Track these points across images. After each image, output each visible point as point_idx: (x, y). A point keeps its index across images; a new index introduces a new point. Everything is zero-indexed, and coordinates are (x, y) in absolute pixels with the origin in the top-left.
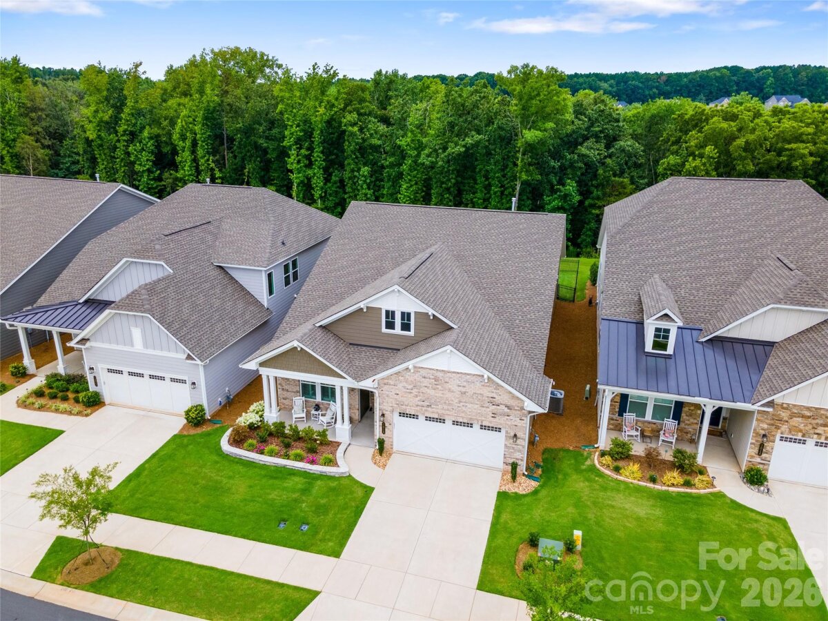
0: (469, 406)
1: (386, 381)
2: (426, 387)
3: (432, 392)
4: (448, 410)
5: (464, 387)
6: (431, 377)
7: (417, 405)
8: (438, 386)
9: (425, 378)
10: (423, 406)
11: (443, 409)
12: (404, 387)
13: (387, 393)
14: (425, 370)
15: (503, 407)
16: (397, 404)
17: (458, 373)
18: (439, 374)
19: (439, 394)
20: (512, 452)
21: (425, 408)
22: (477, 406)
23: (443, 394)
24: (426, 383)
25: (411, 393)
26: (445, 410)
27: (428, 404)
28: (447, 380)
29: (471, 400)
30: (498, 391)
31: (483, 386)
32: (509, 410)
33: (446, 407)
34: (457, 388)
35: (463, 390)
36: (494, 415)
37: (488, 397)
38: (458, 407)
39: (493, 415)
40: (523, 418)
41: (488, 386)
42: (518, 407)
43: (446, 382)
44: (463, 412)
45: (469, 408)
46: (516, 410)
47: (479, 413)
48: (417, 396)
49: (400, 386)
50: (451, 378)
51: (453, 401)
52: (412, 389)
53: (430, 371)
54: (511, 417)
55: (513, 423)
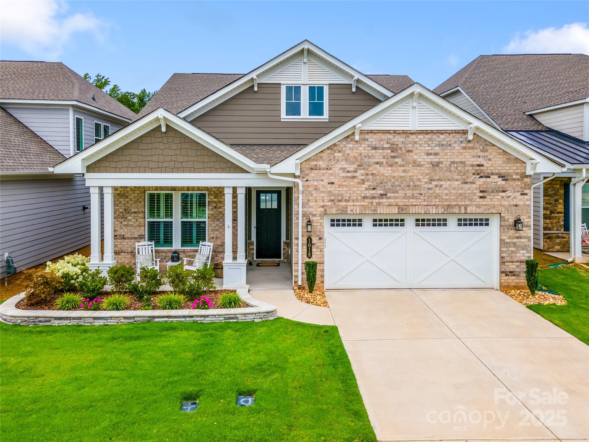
0: (445, 184)
1: (314, 163)
2: (377, 163)
3: (387, 171)
4: (413, 197)
5: (436, 154)
6: (385, 146)
7: (364, 198)
8: (396, 160)
9: (375, 148)
10: (374, 198)
11: (405, 197)
12: (343, 169)
13: (315, 183)
14: (375, 136)
15: (495, 178)
16: (332, 201)
17: (426, 132)
18: (399, 139)
19: (399, 173)
20: (513, 252)
21: (377, 201)
22: (457, 183)
23: (404, 171)
24: (378, 156)
25: (354, 177)
26: (409, 198)
27: (382, 192)
28: (410, 146)
29: (448, 174)
30: (486, 154)
31: (464, 148)
32: (503, 182)
33: (409, 193)
34: (425, 157)
35: (435, 159)
36: (484, 193)
37: (472, 165)
38: (429, 189)
39: (481, 194)
40: (526, 191)
41: (472, 148)
42: (517, 174)
43: (409, 151)
44: (436, 197)
45: (446, 189)
46: (514, 179)
47: (461, 194)
48: (363, 182)
49: (336, 168)
50: (415, 143)
51: (419, 180)
52: (355, 172)
53: (383, 137)
54: (508, 193)
55: (512, 203)
